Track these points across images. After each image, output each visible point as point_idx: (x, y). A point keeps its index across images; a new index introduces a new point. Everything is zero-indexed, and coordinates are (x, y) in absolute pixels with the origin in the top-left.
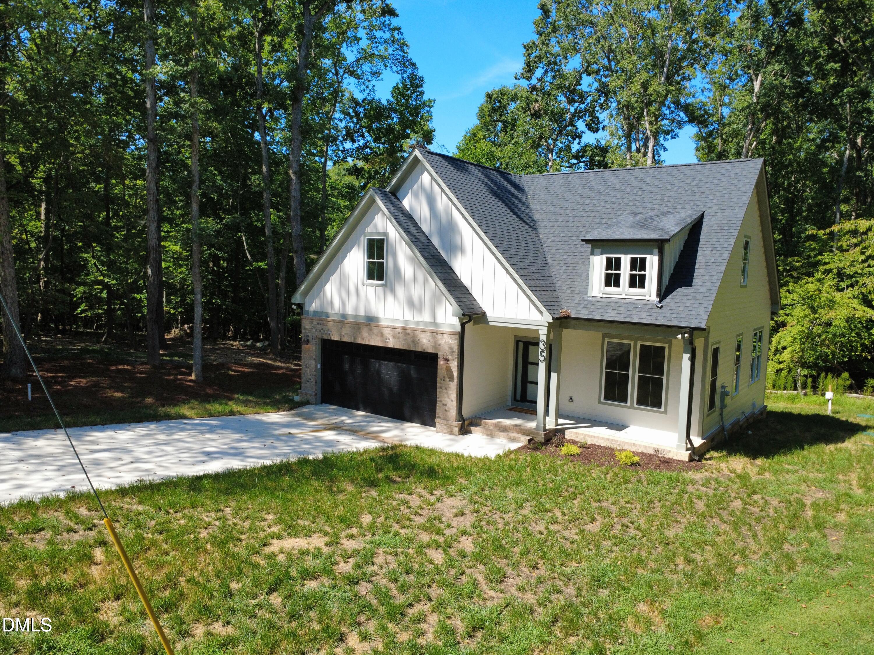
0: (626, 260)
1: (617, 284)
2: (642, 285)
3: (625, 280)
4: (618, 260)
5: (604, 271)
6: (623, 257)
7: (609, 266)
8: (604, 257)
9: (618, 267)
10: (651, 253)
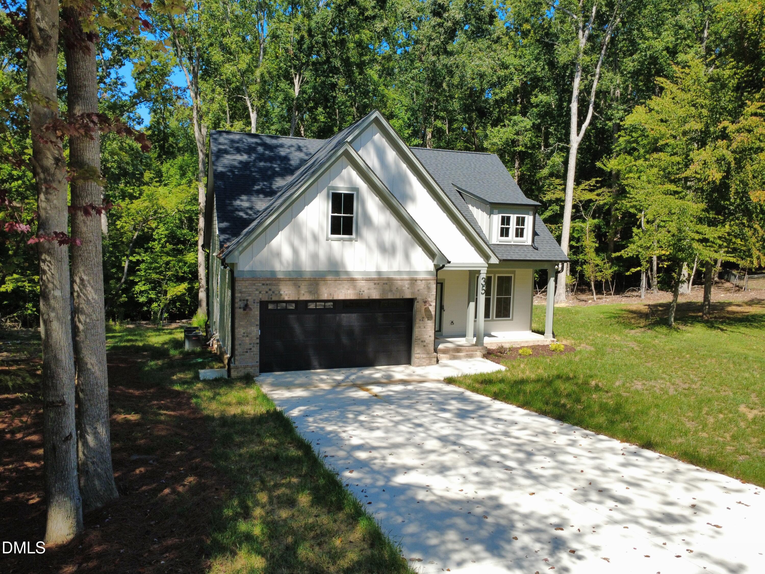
0: (513, 218)
1: (507, 235)
2: (522, 236)
3: (512, 232)
4: (509, 218)
5: (500, 226)
6: (511, 216)
7: (503, 223)
8: (500, 215)
9: (508, 223)
10: (528, 214)
